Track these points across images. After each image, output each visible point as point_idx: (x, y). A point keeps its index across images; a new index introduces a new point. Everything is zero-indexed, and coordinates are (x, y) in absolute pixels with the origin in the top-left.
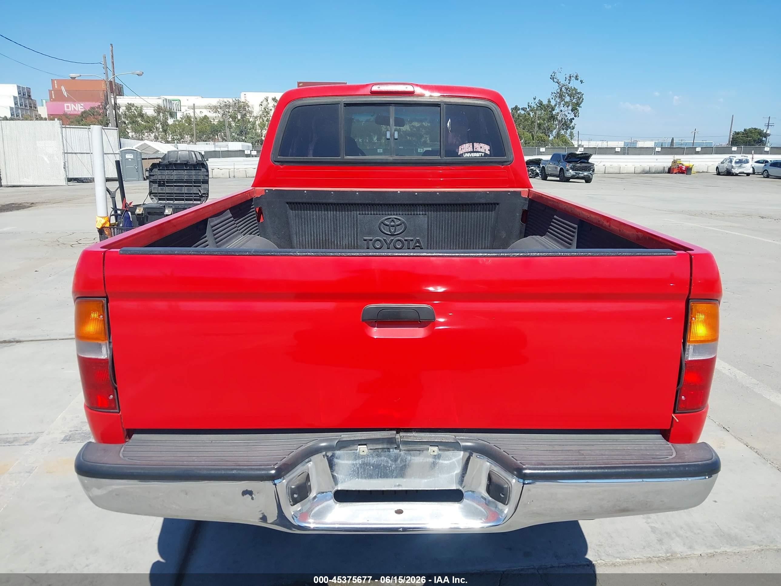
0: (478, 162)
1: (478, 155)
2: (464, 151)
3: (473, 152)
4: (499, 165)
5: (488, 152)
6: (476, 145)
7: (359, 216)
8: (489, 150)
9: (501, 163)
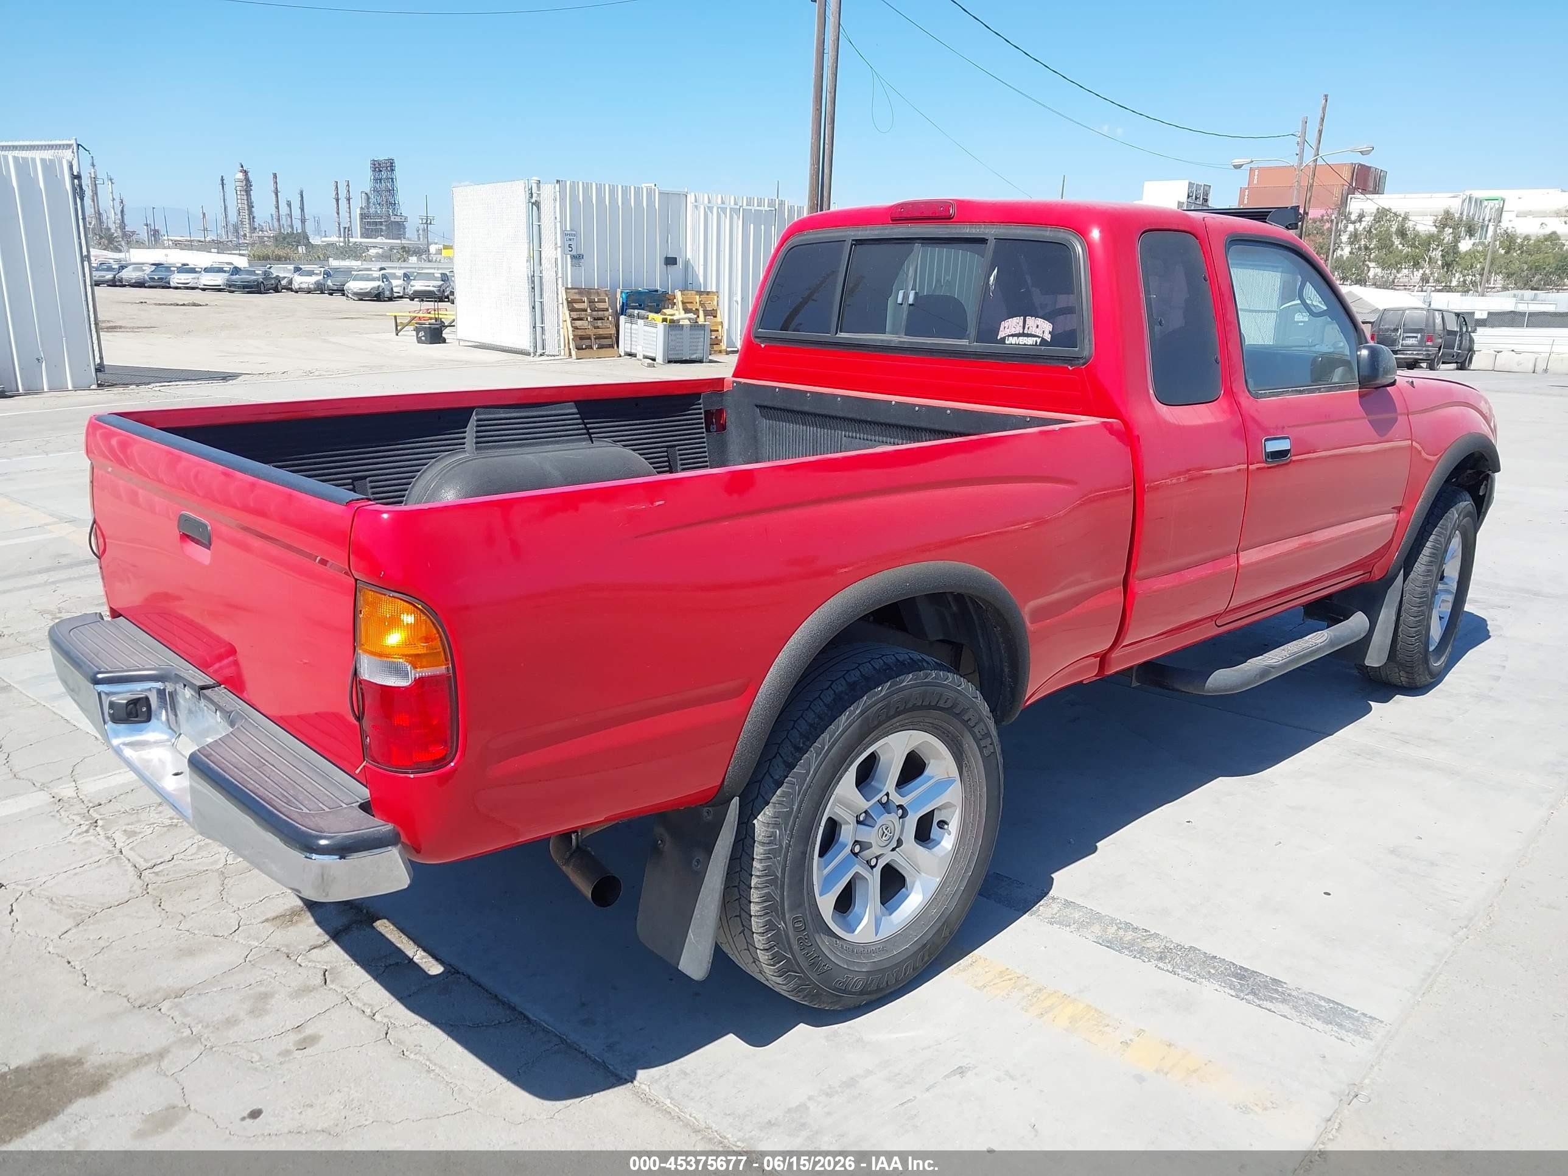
0: (1027, 356)
1: (1030, 341)
2: (1008, 332)
3: (1023, 335)
4: (1066, 365)
5: (1048, 337)
6: (1030, 321)
7: (844, 438)
8: (1050, 332)
9: (1070, 360)
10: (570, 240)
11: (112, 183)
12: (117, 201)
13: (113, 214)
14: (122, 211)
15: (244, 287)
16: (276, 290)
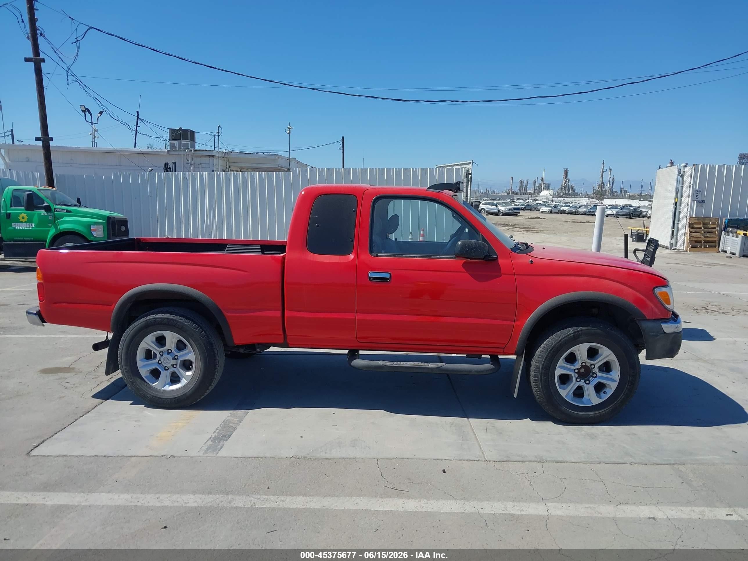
10: (698, 193)
11: (611, 171)
12: (612, 178)
13: (609, 184)
14: (613, 183)
15: (623, 215)
16: (639, 217)
